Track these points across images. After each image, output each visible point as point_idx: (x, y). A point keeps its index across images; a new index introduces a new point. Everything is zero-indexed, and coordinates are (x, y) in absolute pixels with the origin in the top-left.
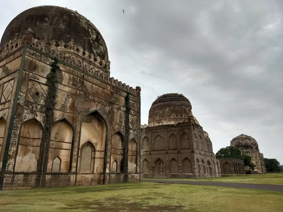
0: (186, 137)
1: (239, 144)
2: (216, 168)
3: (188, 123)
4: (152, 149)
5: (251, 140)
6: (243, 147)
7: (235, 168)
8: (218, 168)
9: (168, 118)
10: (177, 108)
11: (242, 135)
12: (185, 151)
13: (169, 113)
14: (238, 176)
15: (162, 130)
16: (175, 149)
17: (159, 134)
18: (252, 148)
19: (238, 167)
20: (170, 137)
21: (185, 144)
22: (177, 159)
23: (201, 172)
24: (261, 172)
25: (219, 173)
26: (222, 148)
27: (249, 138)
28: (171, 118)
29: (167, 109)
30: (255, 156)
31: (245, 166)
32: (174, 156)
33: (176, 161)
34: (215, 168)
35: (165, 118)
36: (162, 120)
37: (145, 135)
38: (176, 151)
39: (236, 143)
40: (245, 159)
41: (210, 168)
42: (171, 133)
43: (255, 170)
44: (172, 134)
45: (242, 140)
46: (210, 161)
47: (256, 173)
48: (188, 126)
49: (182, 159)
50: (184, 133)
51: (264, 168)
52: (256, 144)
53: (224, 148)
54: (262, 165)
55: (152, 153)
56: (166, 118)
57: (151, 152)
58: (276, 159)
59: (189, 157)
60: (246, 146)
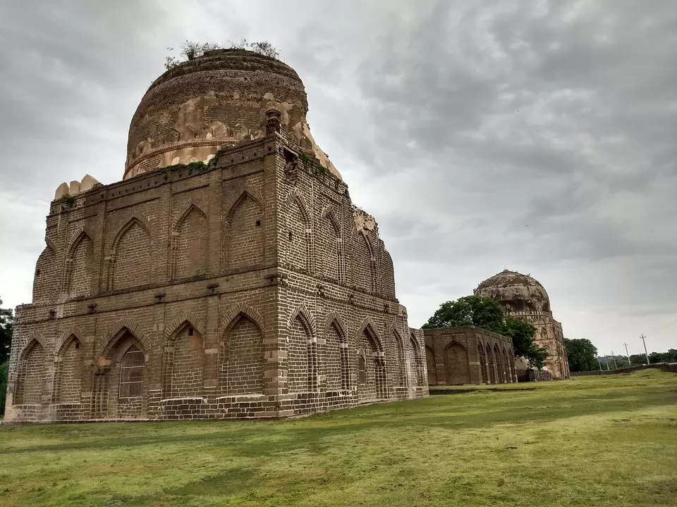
0: (249, 213)
1: (498, 295)
2: (408, 362)
3: (261, 143)
4: (104, 285)
5: (531, 285)
6: (508, 306)
7: (483, 363)
8: (418, 361)
9: (190, 141)
10: (236, 96)
11: (506, 272)
12: (239, 281)
13: (195, 119)
14: (495, 390)
15: (152, 194)
16: (197, 279)
17: (134, 212)
18: (531, 306)
19: (495, 360)
20: (182, 220)
21: (245, 246)
22: (199, 327)
23: (319, 380)
24: (558, 374)
25: (420, 383)
26: (447, 304)
27: (525, 280)
28: (203, 144)
29: (191, 104)
30: (540, 329)
31: (515, 356)
32: (188, 311)
33: (199, 335)
34: (402, 362)
35: (176, 143)
36: (162, 152)
37: (80, 226)
38: (201, 287)
39: (490, 295)
40: (516, 334)
41: (377, 360)
42: (185, 203)
43: (545, 368)
44: (193, 208)
45: (505, 286)
46: (380, 334)
47: (547, 377)
48: (262, 159)
49: (225, 323)
50: (245, 197)
51: (565, 363)
52: (545, 296)
53: (452, 303)
54: (559, 354)
55: (102, 303)
56: (181, 143)
57: (98, 301)
58: (588, 340)
59: (255, 312)
60: (518, 303)
